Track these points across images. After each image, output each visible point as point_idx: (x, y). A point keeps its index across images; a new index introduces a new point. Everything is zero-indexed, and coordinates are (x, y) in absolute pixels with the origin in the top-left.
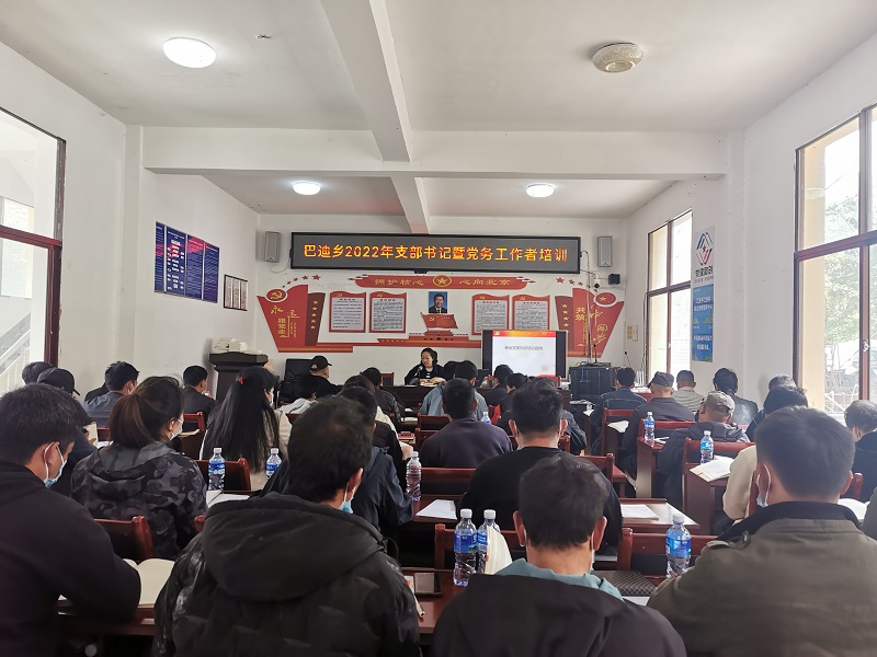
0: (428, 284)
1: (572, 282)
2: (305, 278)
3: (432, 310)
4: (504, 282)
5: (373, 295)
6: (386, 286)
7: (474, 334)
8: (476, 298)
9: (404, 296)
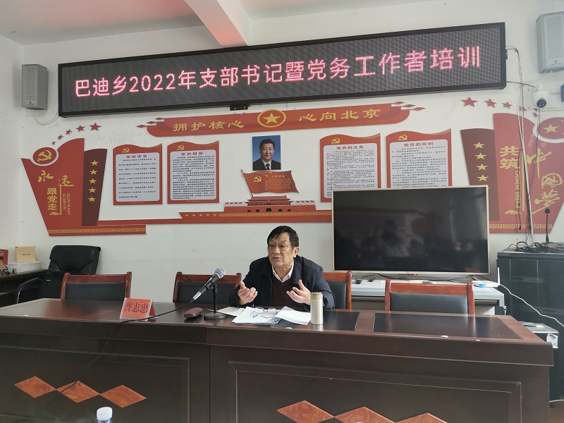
0: (250, 125)
1: (491, 103)
2: (80, 129)
3: (258, 165)
4: (371, 114)
5: (172, 148)
6: (189, 132)
7: (323, 200)
8: (325, 142)
9: (215, 146)
